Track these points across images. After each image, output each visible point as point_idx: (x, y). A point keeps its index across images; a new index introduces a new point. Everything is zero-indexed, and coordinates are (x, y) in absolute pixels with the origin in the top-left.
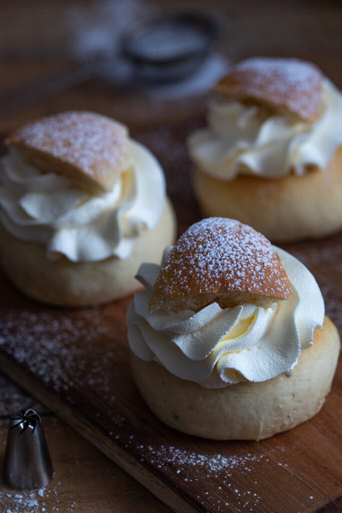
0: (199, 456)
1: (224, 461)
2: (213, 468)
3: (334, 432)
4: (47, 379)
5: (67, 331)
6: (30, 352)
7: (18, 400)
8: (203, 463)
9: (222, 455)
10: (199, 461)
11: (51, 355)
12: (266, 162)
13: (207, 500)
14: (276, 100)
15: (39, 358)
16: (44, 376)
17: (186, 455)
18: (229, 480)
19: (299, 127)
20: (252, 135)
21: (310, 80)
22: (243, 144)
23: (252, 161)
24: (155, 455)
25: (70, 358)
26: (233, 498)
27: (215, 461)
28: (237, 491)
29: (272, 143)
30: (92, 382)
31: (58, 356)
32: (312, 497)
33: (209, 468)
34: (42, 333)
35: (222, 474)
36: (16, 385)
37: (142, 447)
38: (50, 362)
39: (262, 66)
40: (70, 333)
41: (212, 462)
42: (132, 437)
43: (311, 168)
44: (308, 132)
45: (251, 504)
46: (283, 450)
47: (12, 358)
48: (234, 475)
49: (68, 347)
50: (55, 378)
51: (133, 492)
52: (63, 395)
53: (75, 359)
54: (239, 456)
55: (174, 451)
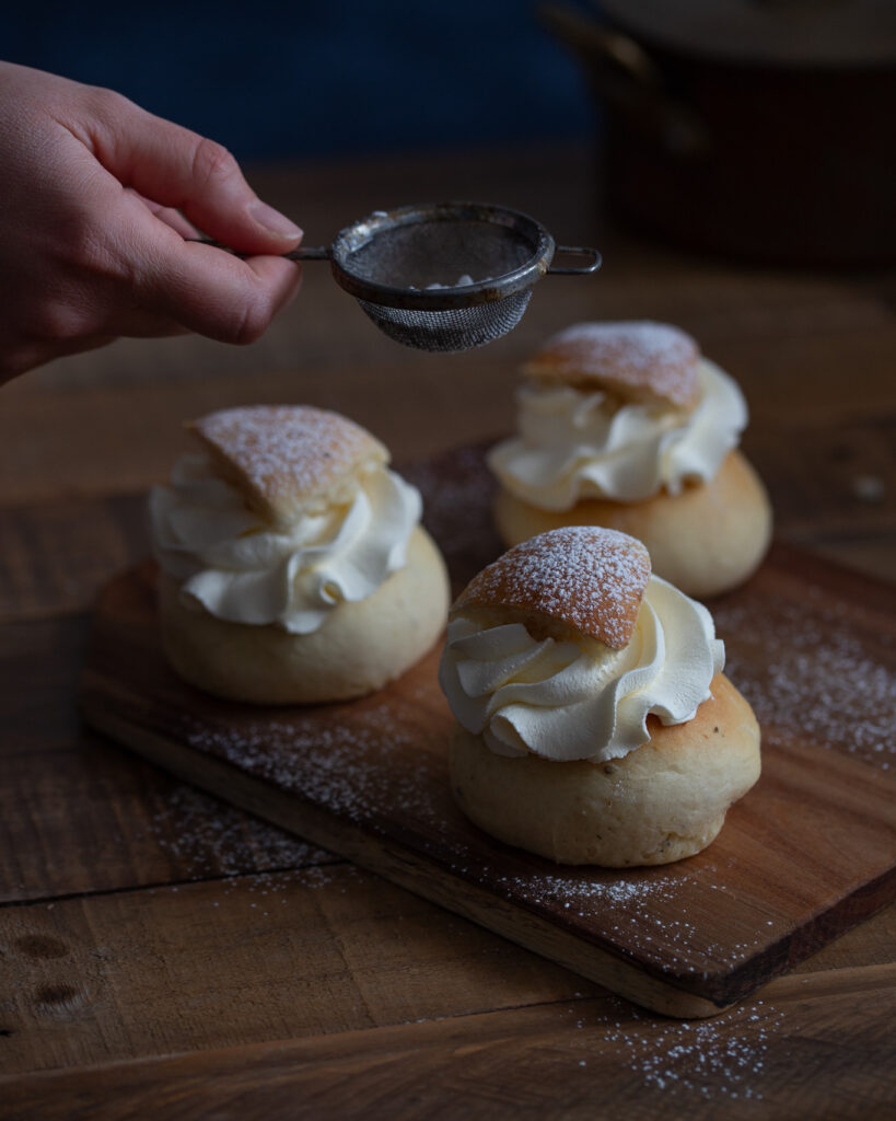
0: (593, 885)
1: (631, 888)
2: (618, 898)
3: (784, 844)
4: (336, 806)
5: (346, 743)
6: (299, 773)
7: (287, 848)
8: (600, 893)
9: (627, 882)
10: (593, 891)
11: (332, 775)
12: (622, 477)
13: (618, 936)
14: (632, 379)
15: (316, 780)
16: (330, 801)
17: (573, 885)
18: (644, 911)
19: (668, 421)
20: (599, 437)
21: (677, 348)
22: (586, 451)
23: (601, 475)
24: (527, 888)
25: (364, 778)
26: (656, 931)
27: (617, 889)
28: (659, 923)
29: (627, 448)
30: (406, 805)
31: (344, 776)
32: (770, 923)
33: (611, 897)
34: (309, 749)
35: (633, 903)
36: (278, 828)
37: (504, 879)
38: (335, 785)
39: (602, 334)
40: (353, 746)
41: (614, 891)
42: (486, 869)
43: (691, 483)
44: (683, 426)
45: (684, 937)
46: (714, 870)
47: (272, 784)
48: (649, 904)
49: (355, 763)
50: (348, 804)
51: (497, 950)
52: (366, 827)
53: (371, 778)
54: (652, 881)
55: (553, 881)
